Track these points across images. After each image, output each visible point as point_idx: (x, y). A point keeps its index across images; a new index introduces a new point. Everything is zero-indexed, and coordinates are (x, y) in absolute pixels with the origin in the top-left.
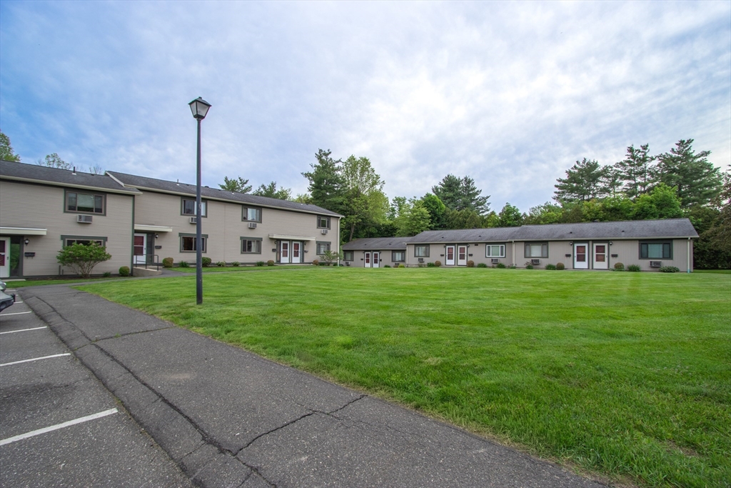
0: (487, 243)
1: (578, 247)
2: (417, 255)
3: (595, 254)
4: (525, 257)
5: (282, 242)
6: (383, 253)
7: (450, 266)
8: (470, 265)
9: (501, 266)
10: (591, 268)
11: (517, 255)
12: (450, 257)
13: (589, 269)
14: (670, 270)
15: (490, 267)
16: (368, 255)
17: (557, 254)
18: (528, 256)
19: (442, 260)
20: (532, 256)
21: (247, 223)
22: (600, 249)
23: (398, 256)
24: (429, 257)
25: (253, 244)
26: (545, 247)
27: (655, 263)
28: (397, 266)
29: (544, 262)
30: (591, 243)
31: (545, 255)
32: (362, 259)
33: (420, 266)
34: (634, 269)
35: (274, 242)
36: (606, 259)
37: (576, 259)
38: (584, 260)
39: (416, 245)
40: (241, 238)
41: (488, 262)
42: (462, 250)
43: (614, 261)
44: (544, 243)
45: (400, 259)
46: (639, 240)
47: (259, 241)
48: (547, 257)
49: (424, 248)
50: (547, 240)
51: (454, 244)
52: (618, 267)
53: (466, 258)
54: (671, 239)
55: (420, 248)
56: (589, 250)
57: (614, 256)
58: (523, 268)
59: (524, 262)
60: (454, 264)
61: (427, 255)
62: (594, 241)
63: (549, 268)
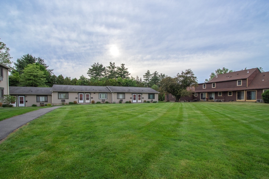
0: (99, 93)
1: (134, 95)
2: (60, 98)
3: (138, 97)
4: (117, 99)
6: (28, 97)
7: (81, 104)
8: (93, 103)
9: (107, 103)
10: (137, 102)
11: (114, 98)
12: (81, 99)
14: (155, 102)
15: (102, 103)
17: (128, 97)
18: (118, 98)
19: (77, 100)
20: (120, 98)
22: (139, 96)
23: (42, 99)
24: (68, 99)
26: (124, 95)
27: (152, 100)
28: (42, 105)
29: (124, 101)
30: (137, 94)
31: (124, 98)
34: (148, 102)
37: (133, 99)
38: (135, 100)
39: (59, 92)
41: (100, 101)
42: (88, 96)
43: (143, 100)
44: (124, 93)
45: (44, 101)
46: (148, 93)
49: (64, 94)
50: (125, 92)
51: (83, 93)
52: (145, 102)
53: (89, 99)
54: (155, 93)
55: (62, 94)
56: (137, 96)
57: (143, 98)
58: (118, 103)
59: (118, 101)
60: (83, 102)
61: (67, 98)
62: (138, 93)
63: (127, 102)
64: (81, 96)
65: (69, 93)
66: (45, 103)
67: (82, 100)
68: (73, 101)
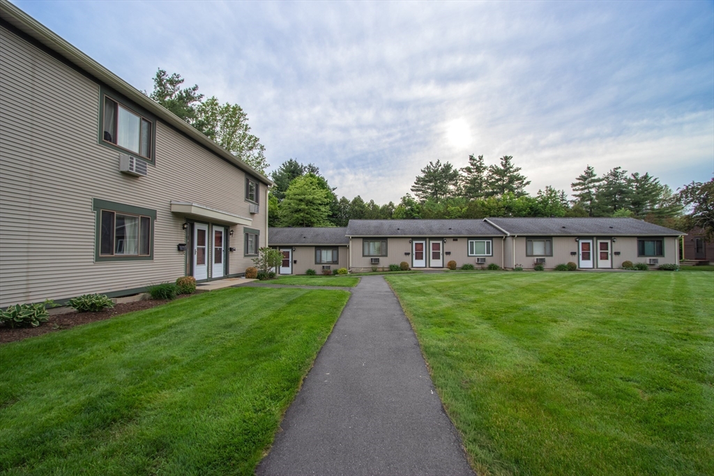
0: (469, 238)
2: (366, 253)
3: (599, 251)
4: (527, 256)
5: (198, 227)
6: (297, 250)
7: (419, 270)
8: (452, 266)
10: (595, 267)
11: (517, 252)
12: (419, 257)
13: (593, 268)
14: (670, 269)
15: (477, 269)
17: (562, 251)
18: (529, 254)
19: (407, 260)
20: (534, 254)
21: (116, 154)
22: (604, 246)
23: (327, 256)
24: (386, 256)
26: (548, 243)
27: (654, 260)
28: (327, 273)
29: (550, 262)
30: (595, 239)
31: (548, 253)
33: (374, 271)
34: (641, 267)
35: (180, 223)
36: (609, 257)
37: (581, 257)
38: (589, 259)
39: (365, 239)
40: (97, 204)
41: (473, 262)
42: (436, 247)
43: (618, 261)
44: (547, 238)
45: (331, 260)
46: (638, 237)
47: (147, 219)
48: (552, 256)
49: (377, 244)
50: (552, 234)
51: (424, 238)
52: (627, 266)
53: (441, 256)
54: (663, 237)
55: (371, 244)
56: (594, 247)
57: (617, 253)
58: (528, 270)
59: (529, 262)
60: (424, 266)
61: (384, 254)
62: (599, 237)
63: (560, 268)
64: (419, 247)
65: (388, 240)
66: (333, 267)
67: (422, 259)
68: (398, 263)
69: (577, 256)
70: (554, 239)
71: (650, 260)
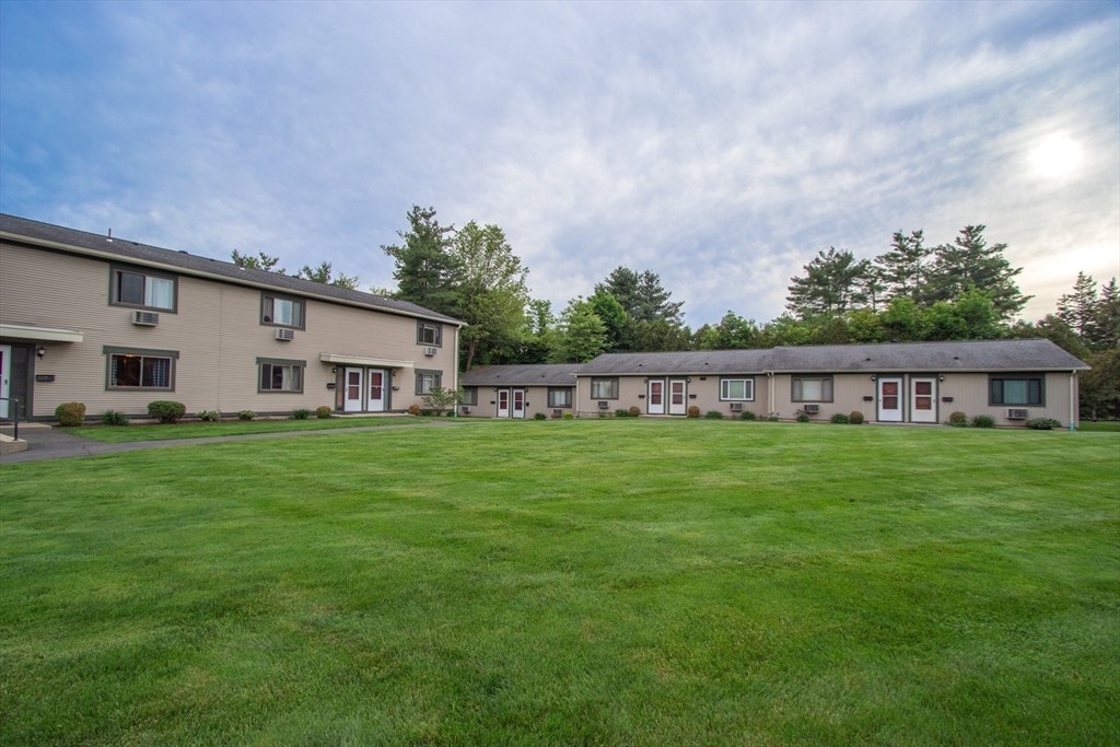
0: (722, 376)
1: (884, 383)
2: (596, 395)
3: (914, 396)
4: (793, 401)
5: (348, 370)
6: (531, 390)
7: (655, 417)
8: (694, 414)
9: (748, 417)
10: (907, 419)
11: (778, 398)
12: (656, 400)
13: (903, 421)
14: (1045, 426)
15: (728, 418)
16: (504, 396)
17: (849, 396)
18: (797, 398)
19: (641, 405)
20: (805, 399)
21: (273, 329)
22: (923, 388)
23: (560, 398)
24: (617, 399)
25: (285, 374)
26: (827, 384)
27: (1017, 411)
28: (557, 416)
29: (827, 411)
30: (907, 377)
31: (827, 397)
32: (493, 403)
33: (602, 416)
34: (983, 423)
35: (330, 369)
36: (933, 405)
37: (881, 404)
38: (896, 407)
39: (594, 378)
40: (259, 360)
41: (724, 409)
43: (947, 411)
44: (826, 376)
45: (563, 402)
46: (990, 373)
47: (298, 367)
48: (832, 401)
49: (608, 383)
50: (833, 370)
51: (663, 377)
52: (958, 420)
53: (684, 400)
54: (1045, 372)
55: (601, 383)
56: (905, 390)
57: (948, 400)
58: (790, 420)
59: (790, 410)
61: (615, 396)
62: (913, 374)
63: (838, 419)
65: (620, 379)
69: (873, 403)
70: (836, 377)
71: (1010, 411)
